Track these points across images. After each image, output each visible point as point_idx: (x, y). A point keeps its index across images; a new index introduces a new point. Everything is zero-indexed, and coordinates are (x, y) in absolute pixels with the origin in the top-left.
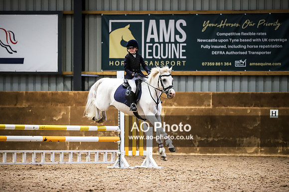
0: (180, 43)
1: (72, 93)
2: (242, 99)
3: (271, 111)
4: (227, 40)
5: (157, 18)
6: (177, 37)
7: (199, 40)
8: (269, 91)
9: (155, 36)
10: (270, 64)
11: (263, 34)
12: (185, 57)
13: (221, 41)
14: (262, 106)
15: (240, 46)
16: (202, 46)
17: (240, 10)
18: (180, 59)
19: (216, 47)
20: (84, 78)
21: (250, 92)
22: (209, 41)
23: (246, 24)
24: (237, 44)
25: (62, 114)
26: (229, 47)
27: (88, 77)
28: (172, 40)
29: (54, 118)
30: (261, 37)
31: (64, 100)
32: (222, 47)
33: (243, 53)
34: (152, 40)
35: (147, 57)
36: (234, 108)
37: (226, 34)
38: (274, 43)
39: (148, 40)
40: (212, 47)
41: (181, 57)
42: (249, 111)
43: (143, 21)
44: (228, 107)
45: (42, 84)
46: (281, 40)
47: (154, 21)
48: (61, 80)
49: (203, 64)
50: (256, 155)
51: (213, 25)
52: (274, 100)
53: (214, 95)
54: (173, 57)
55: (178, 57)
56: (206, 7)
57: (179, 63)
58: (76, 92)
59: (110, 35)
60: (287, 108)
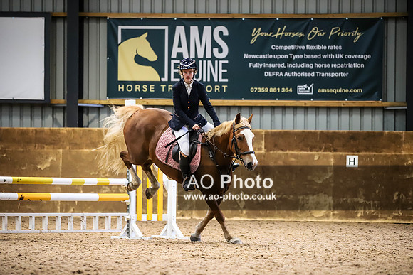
0: (219, 60)
1: (64, 130)
2: (307, 140)
3: (348, 157)
4: (285, 56)
5: (187, 23)
6: (216, 50)
7: (246, 56)
8: (345, 130)
9: (184, 50)
10: (347, 91)
11: (337, 48)
12: (227, 80)
13: (278, 57)
14: (335, 151)
15: (304, 65)
16: (250, 64)
17: (305, 14)
18: (218, 83)
19: (270, 66)
20: (81, 109)
21: (319, 130)
22: (261, 57)
23: (313, 34)
24: (300, 61)
25: (50, 160)
26: (289, 65)
27: (88, 107)
28: (209, 56)
29: (39, 167)
30: (334, 52)
31: (53, 140)
32: (279, 65)
33: (309, 75)
34: (180, 55)
35: (173, 79)
36: (295, 152)
37: (285, 48)
38: (352, 61)
39: (174, 55)
40: (265, 65)
41: (221, 80)
42: (316, 158)
43: (166, 28)
44: (288, 152)
45: (21, 117)
46: (362, 57)
47: (183, 27)
48: (49, 111)
49: (252, 90)
50: (326, 220)
51: (266, 34)
52: (352, 141)
53: (267, 134)
54: (209, 80)
55: (216, 80)
56: (256, 9)
57: (217, 88)
58: (70, 129)
59: (119, 47)
60: (371, 153)
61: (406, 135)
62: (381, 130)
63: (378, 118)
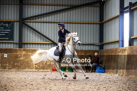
3: (5, 54)
8: (4, 48)
10: (5, 38)
11: (2, 28)
14: (1, 53)
38: (6, 31)
46: (8, 30)
52: (6, 51)
60: (10, 54)
61: (19, 49)
62: (13, 48)
63: (12, 45)
